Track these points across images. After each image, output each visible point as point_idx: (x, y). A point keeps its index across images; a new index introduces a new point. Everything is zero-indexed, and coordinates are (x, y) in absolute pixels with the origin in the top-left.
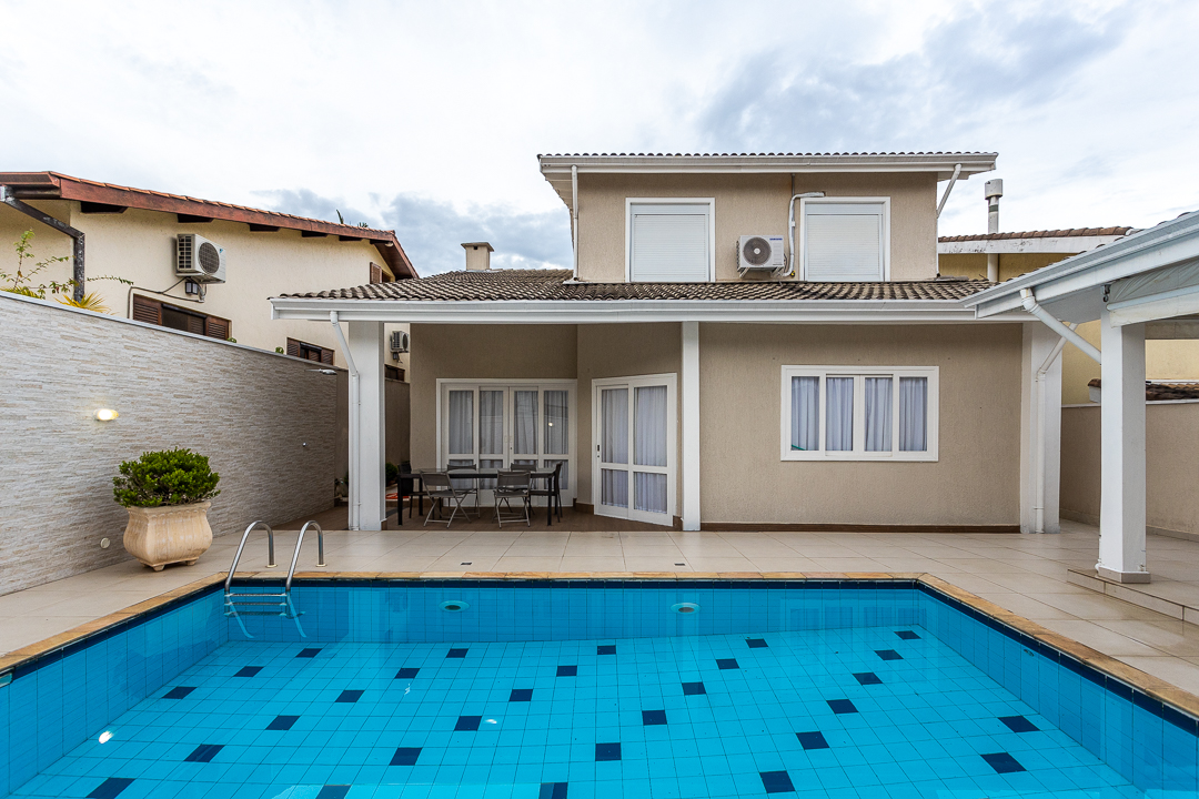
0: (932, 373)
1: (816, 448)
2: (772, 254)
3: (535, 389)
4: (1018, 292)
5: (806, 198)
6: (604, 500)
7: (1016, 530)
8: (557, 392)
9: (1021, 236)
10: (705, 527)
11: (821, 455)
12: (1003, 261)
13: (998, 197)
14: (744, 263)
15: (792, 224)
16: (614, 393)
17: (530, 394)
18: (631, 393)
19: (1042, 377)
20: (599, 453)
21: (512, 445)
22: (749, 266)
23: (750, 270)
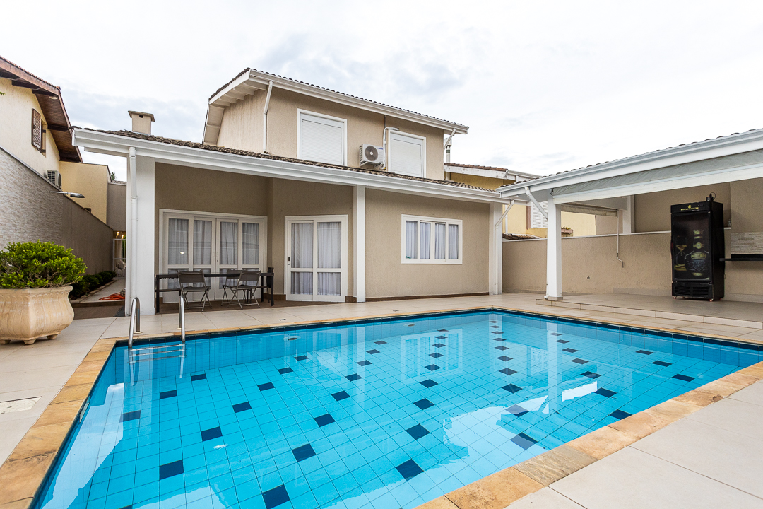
0: (460, 222)
1: (415, 257)
2: (379, 156)
3: (236, 221)
4: (524, 188)
5: (391, 130)
6: (293, 291)
7: (488, 294)
8: (251, 224)
9: (463, 166)
10: (368, 300)
11: (418, 261)
12: (452, 176)
13: (450, 146)
14: (365, 159)
15: (384, 142)
16: (301, 226)
17: (231, 225)
18: (315, 225)
19: (497, 227)
20: (290, 262)
21: (218, 258)
22: (367, 161)
23: (368, 164)
